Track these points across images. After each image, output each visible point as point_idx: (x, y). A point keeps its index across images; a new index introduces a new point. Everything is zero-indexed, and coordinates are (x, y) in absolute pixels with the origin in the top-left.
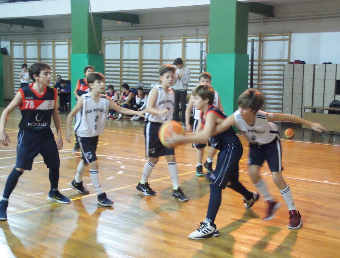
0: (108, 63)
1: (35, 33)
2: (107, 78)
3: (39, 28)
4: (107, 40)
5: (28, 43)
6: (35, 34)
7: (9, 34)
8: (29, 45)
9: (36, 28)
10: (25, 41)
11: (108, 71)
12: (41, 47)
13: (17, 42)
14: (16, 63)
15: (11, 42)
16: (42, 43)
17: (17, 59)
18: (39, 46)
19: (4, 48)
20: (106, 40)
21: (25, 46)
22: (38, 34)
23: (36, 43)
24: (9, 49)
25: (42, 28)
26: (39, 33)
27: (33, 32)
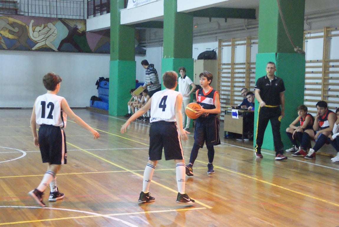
0: (333, 66)
1: (244, 27)
2: (329, 89)
3: (250, 20)
4: (334, 30)
5: (237, 43)
6: (244, 29)
7: (219, 31)
8: (238, 44)
9: (246, 20)
10: (234, 40)
11: (332, 78)
12: (252, 46)
13: (226, 41)
14: (224, 71)
15: (220, 41)
16: (253, 41)
17: (224, 64)
18: (249, 46)
19: (213, 51)
20: (332, 31)
21: (234, 46)
22: (248, 29)
23: (245, 42)
24: (217, 52)
25: (253, 20)
26: (250, 27)
27: (242, 26)
